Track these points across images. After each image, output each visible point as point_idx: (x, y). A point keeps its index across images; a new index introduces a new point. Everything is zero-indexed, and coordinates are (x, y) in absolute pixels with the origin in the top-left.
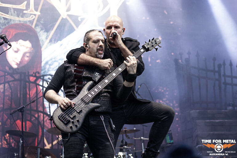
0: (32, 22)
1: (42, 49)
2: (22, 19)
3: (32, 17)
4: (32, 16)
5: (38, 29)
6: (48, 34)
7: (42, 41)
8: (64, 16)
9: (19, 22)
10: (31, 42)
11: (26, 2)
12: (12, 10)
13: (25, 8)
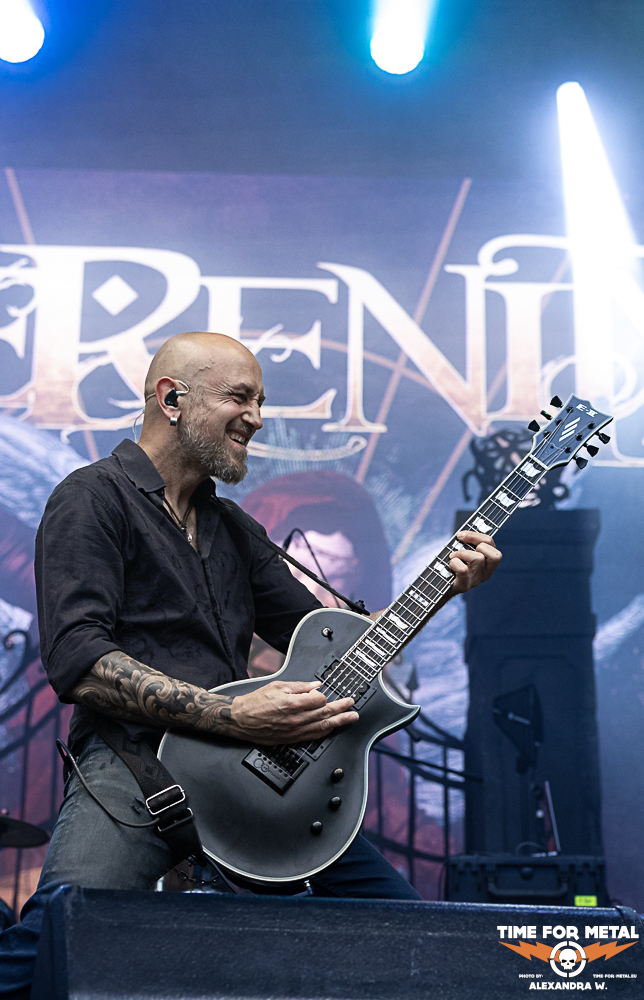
0: (353, 462)
1: (394, 560)
2: (316, 455)
3: (357, 443)
4: (353, 440)
5: (378, 488)
6: (418, 501)
7: (394, 527)
8: (480, 428)
9: (304, 468)
10: (348, 536)
11: (331, 394)
12: (281, 427)
13: (328, 415)
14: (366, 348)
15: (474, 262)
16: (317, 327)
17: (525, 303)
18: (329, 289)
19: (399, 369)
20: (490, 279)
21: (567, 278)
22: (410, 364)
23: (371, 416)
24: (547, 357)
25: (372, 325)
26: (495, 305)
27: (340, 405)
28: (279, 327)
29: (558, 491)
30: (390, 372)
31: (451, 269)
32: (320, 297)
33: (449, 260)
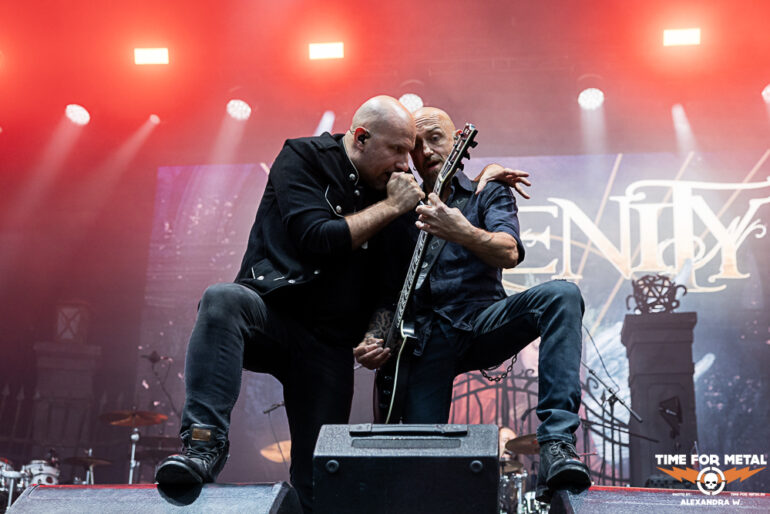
8: (628, 276)
11: (555, 261)
12: (532, 278)
13: (554, 271)
14: (572, 238)
15: (623, 194)
16: (548, 229)
17: (649, 214)
18: (553, 211)
19: (588, 248)
20: (632, 203)
21: (670, 200)
22: (593, 245)
23: (575, 271)
24: (661, 239)
25: (574, 227)
26: (634, 215)
27: (559, 267)
28: (530, 230)
29: (674, 304)
30: (583, 250)
31: (612, 198)
32: (548, 214)
33: (612, 193)
